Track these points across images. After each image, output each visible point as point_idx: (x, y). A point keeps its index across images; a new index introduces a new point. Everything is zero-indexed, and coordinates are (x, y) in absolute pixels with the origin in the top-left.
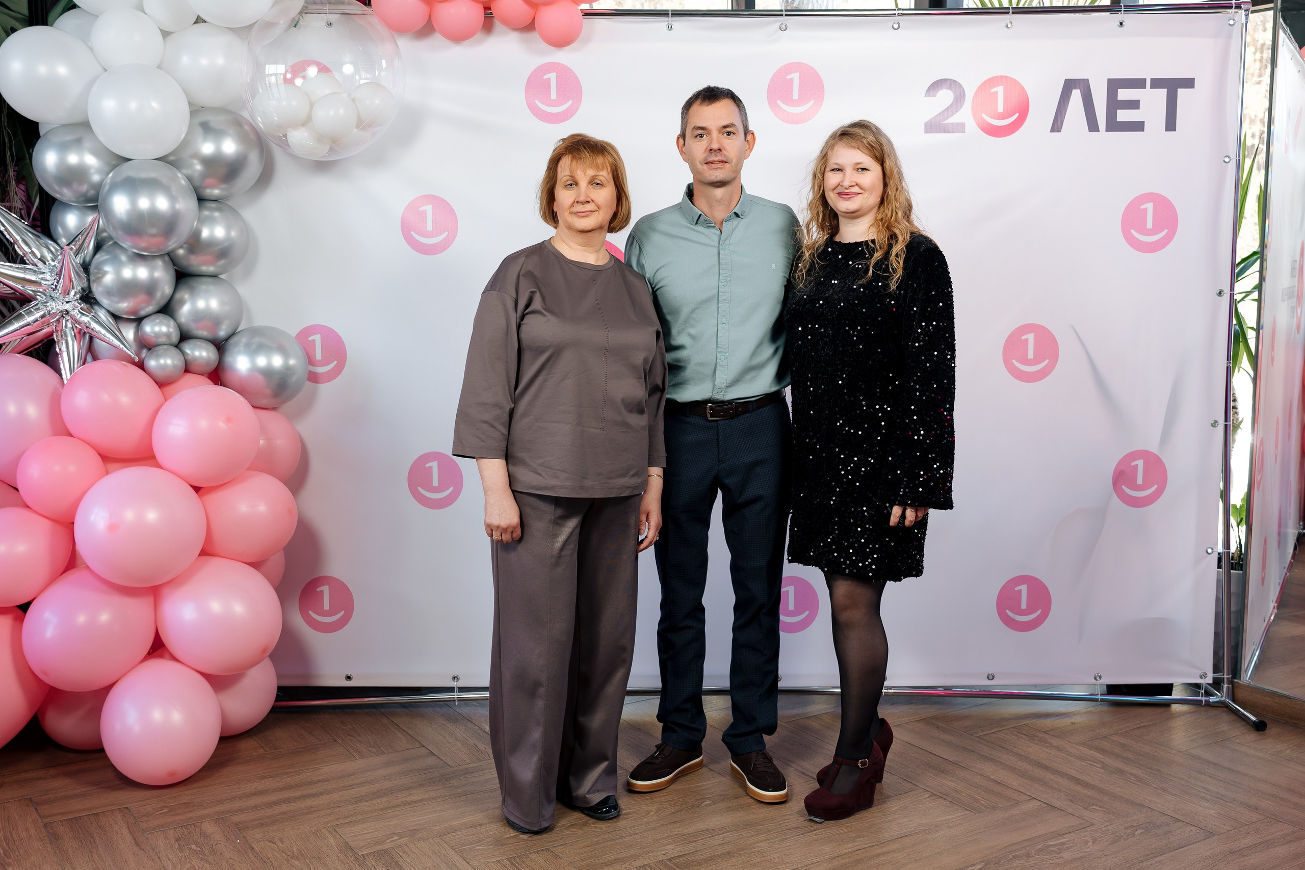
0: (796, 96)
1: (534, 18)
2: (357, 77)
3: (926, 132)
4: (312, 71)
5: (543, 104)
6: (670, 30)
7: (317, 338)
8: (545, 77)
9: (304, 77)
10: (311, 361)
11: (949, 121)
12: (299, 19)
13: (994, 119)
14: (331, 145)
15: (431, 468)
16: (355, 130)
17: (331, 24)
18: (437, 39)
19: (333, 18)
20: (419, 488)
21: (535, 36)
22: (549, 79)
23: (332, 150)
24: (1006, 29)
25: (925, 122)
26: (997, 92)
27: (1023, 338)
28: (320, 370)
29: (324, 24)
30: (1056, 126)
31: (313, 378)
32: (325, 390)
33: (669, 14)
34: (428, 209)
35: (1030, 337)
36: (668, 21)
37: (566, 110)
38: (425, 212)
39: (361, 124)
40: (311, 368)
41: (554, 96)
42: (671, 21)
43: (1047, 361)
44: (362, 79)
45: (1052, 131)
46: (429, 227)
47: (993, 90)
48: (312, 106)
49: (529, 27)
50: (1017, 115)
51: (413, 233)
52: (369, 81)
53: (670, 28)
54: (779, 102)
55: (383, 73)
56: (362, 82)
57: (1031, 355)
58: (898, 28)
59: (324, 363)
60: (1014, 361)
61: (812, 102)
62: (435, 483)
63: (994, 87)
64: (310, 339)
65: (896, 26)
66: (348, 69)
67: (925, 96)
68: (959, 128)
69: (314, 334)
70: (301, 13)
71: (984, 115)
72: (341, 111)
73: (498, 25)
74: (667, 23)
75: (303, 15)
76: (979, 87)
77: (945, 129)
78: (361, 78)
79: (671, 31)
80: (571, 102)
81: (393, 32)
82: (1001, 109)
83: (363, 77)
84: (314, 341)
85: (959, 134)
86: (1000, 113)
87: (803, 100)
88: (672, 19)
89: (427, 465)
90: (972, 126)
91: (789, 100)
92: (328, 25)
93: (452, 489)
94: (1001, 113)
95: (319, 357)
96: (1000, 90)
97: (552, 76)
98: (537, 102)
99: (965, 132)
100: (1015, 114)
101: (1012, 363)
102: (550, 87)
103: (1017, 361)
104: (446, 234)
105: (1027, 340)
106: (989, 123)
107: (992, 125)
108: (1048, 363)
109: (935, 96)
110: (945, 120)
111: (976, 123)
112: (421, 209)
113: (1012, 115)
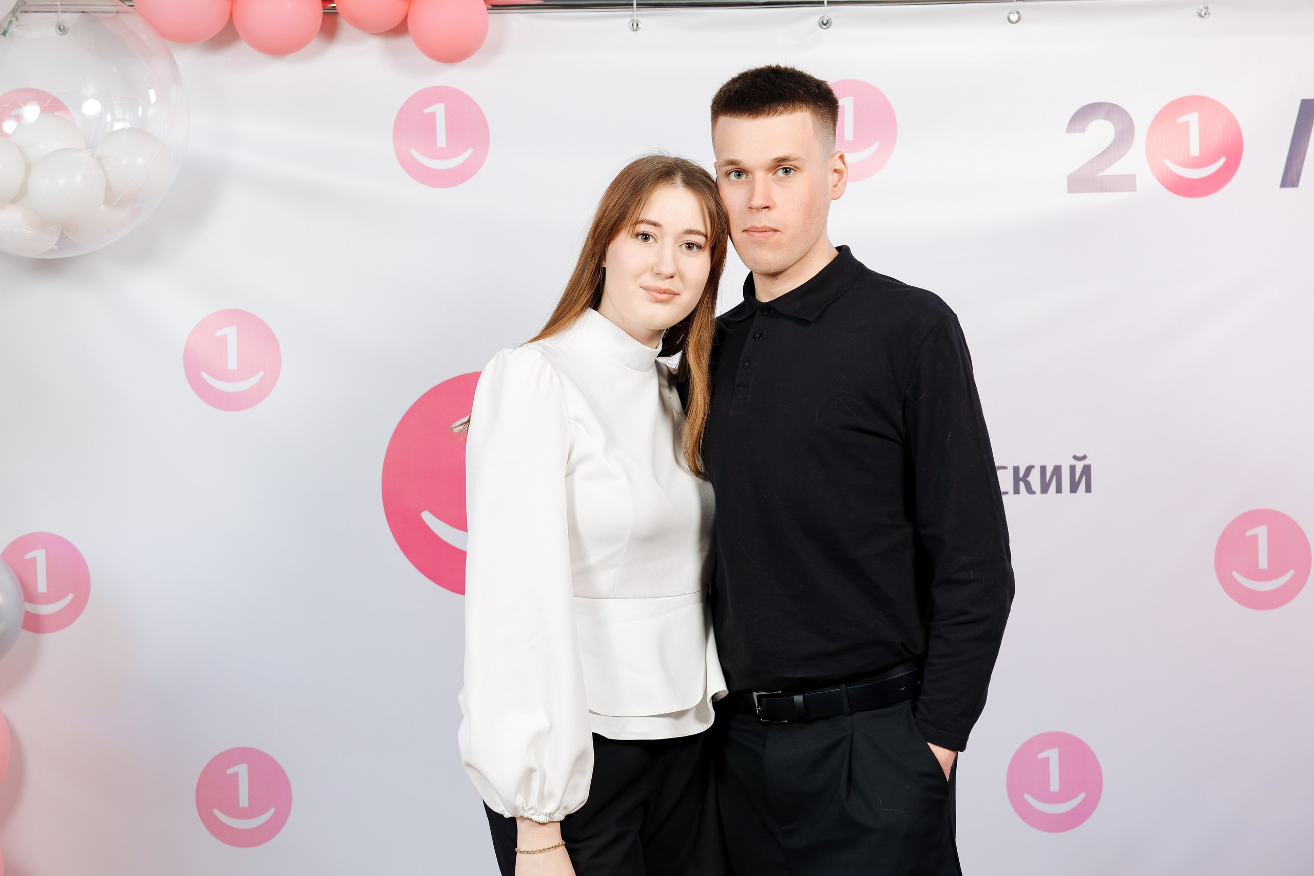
0: (849, 134)
1: (406, 17)
2: (109, 118)
3: (1070, 191)
4: (31, 112)
5: (423, 155)
6: (635, 30)
7: (40, 555)
8: (427, 111)
9: (18, 118)
10: (29, 594)
11: (1109, 171)
12: (11, 22)
13: (1184, 167)
14: (62, 234)
15: (236, 775)
16: (102, 207)
17: (64, 28)
18: (242, 51)
19: (69, 19)
20: (216, 811)
21: (406, 43)
22: (433, 114)
23: (63, 241)
24: (1199, 19)
26: (1187, 123)
27: (1249, 533)
28: (46, 610)
29: (53, 31)
30: (1290, 178)
31: (33, 624)
32: (52, 641)
33: (632, 5)
34: (231, 333)
35: (1261, 532)
36: (632, 16)
37: (462, 165)
38: (224, 338)
39: (110, 198)
40: (29, 607)
41: (441, 141)
42: (638, 16)
43: (1292, 572)
44: (119, 120)
45: (1283, 184)
46: (232, 364)
47: (1181, 120)
48: (28, 168)
49: (400, 29)
50: (1223, 160)
51: (204, 374)
52: (128, 125)
53: (636, 27)
55: (151, 112)
56: (118, 126)
57: (1263, 563)
58: (1017, 21)
59: (49, 599)
60: (1235, 574)
61: (877, 144)
62: (244, 802)
63: (1182, 115)
64: (27, 557)
65: (1014, 18)
66: (92, 108)
67: (1067, 133)
68: (1127, 183)
69: (35, 548)
70: (14, 12)
71: (1167, 162)
72: (78, 179)
73: (346, 28)
74: (629, 19)
75: (19, 15)
76: (1157, 115)
77: (1103, 186)
78: (115, 119)
79: (639, 33)
80: (470, 151)
81: (167, 42)
82: (1195, 151)
83: (119, 117)
84: (34, 560)
85: (1126, 193)
86: (1193, 157)
87: (861, 140)
88: (639, 12)
89: (230, 771)
90: (1147, 181)
92: (60, 29)
93: (272, 811)
94: (1197, 157)
95: (42, 586)
96: (1192, 119)
97: (439, 110)
98: (414, 152)
99: (1135, 191)
100: (1219, 158)
101: (1233, 577)
102: (434, 128)
103: (1240, 573)
104: (261, 374)
105: (1255, 538)
106: (1176, 174)
107: (1180, 177)
108: (1293, 576)
109: (1084, 131)
110: (1102, 171)
111: (1154, 174)
112: (218, 334)
113: (1215, 161)
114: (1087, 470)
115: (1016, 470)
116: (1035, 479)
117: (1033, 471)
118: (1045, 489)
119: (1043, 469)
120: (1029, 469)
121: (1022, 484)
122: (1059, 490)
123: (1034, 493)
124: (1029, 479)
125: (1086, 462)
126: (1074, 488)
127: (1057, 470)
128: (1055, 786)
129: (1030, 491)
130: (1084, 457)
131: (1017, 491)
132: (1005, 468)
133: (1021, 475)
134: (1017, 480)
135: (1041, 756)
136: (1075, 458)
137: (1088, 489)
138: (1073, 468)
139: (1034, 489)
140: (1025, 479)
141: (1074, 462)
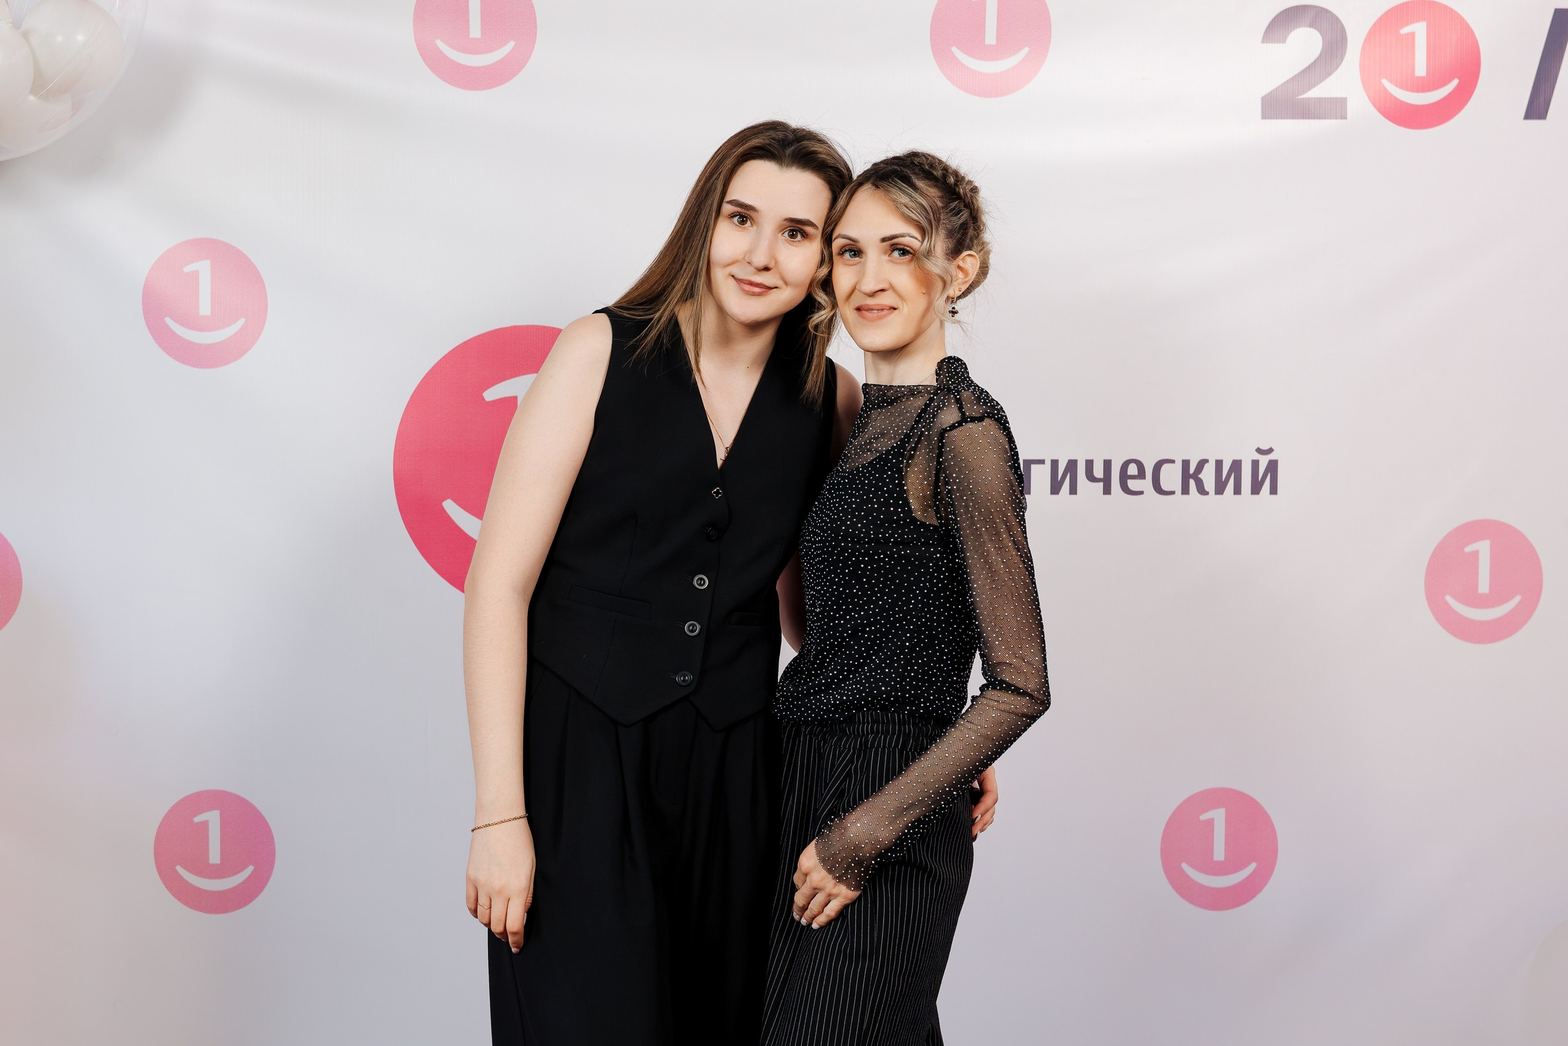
0: (991, 38)
3: (1264, 117)
5: (453, 47)
13: (1407, 90)
15: (205, 824)
20: (180, 869)
25: (1264, 92)
26: (1413, 34)
27: (1468, 549)
30: (1537, 108)
34: (203, 268)
35: (1483, 548)
37: (502, 62)
38: (195, 274)
41: (475, 30)
43: (1518, 598)
45: (1529, 115)
46: (205, 308)
47: (1404, 31)
50: (1456, 82)
51: (168, 320)
54: (954, 49)
57: (1484, 587)
60: (1449, 598)
61: (1026, 50)
62: (214, 856)
63: (1407, 24)
67: (1263, 42)
68: (1335, 108)
71: (1386, 83)
76: (1373, 24)
77: (1305, 111)
80: (511, 45)
82: (1421, 70)
85: (1335, 120)
86: (1418, 78)
87: (1004, 47)
89: (198, 819)
90: (1359, 103)
91: (977, 48)
93: (250, 869)
94: (1423, 77)
98: (439, 43)
99: (1344, 117)
100: (1450, 80)
101: (1446, 603)
102: (467, 13)
103: (1455, 598)
104: (241, 322)
105: (1475, 554)
106: (1397, 99)
107: (1402, 102)
108: (1519, 603)
109: (1284, 41)
110: (1304, 93)
111: (1369, 98)
112: (187, 269)
113: (1445, 83)
114: (1273, 466)
115: (1186, 464)
116: (1208, 476)
117: (1206, 466)
118: (1220, 489)
119: (1219, 464)
120: (1202, 463)
121: (1192, 483)
122: (1237, 491)
123: (1207, 493)
124: (1200, 476)
125: (1271, 457)
126: (1256, 489)
127: (1236, 465)
128: (1219, 854)
129: (1202, 491)
130: (1270, 451)
131: (1185, 490)
132: (1173, 462)
133: (1192, 471)
134: (1186, 476)
135: (1204, 817)
136: (1259, 451)
137: (1274, 490)
138: (1255, 464)
139: (1207, 489)
140: (1196, 476)
141: (1257, 456)
